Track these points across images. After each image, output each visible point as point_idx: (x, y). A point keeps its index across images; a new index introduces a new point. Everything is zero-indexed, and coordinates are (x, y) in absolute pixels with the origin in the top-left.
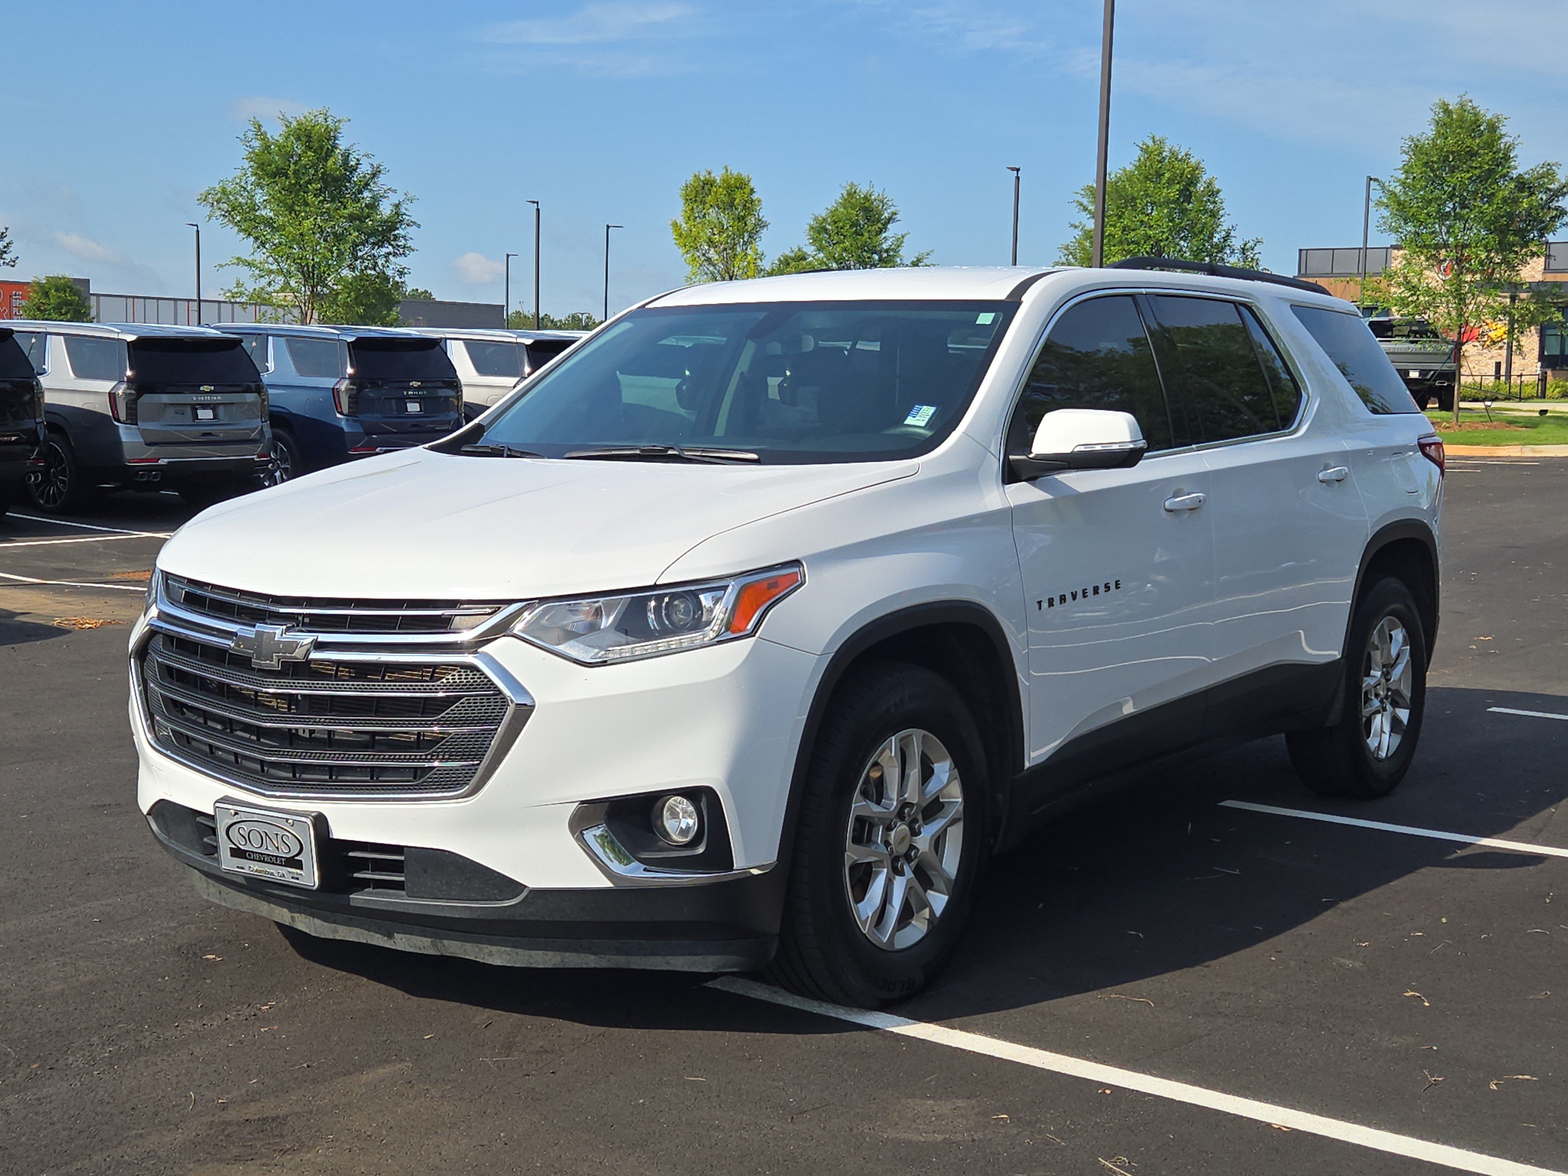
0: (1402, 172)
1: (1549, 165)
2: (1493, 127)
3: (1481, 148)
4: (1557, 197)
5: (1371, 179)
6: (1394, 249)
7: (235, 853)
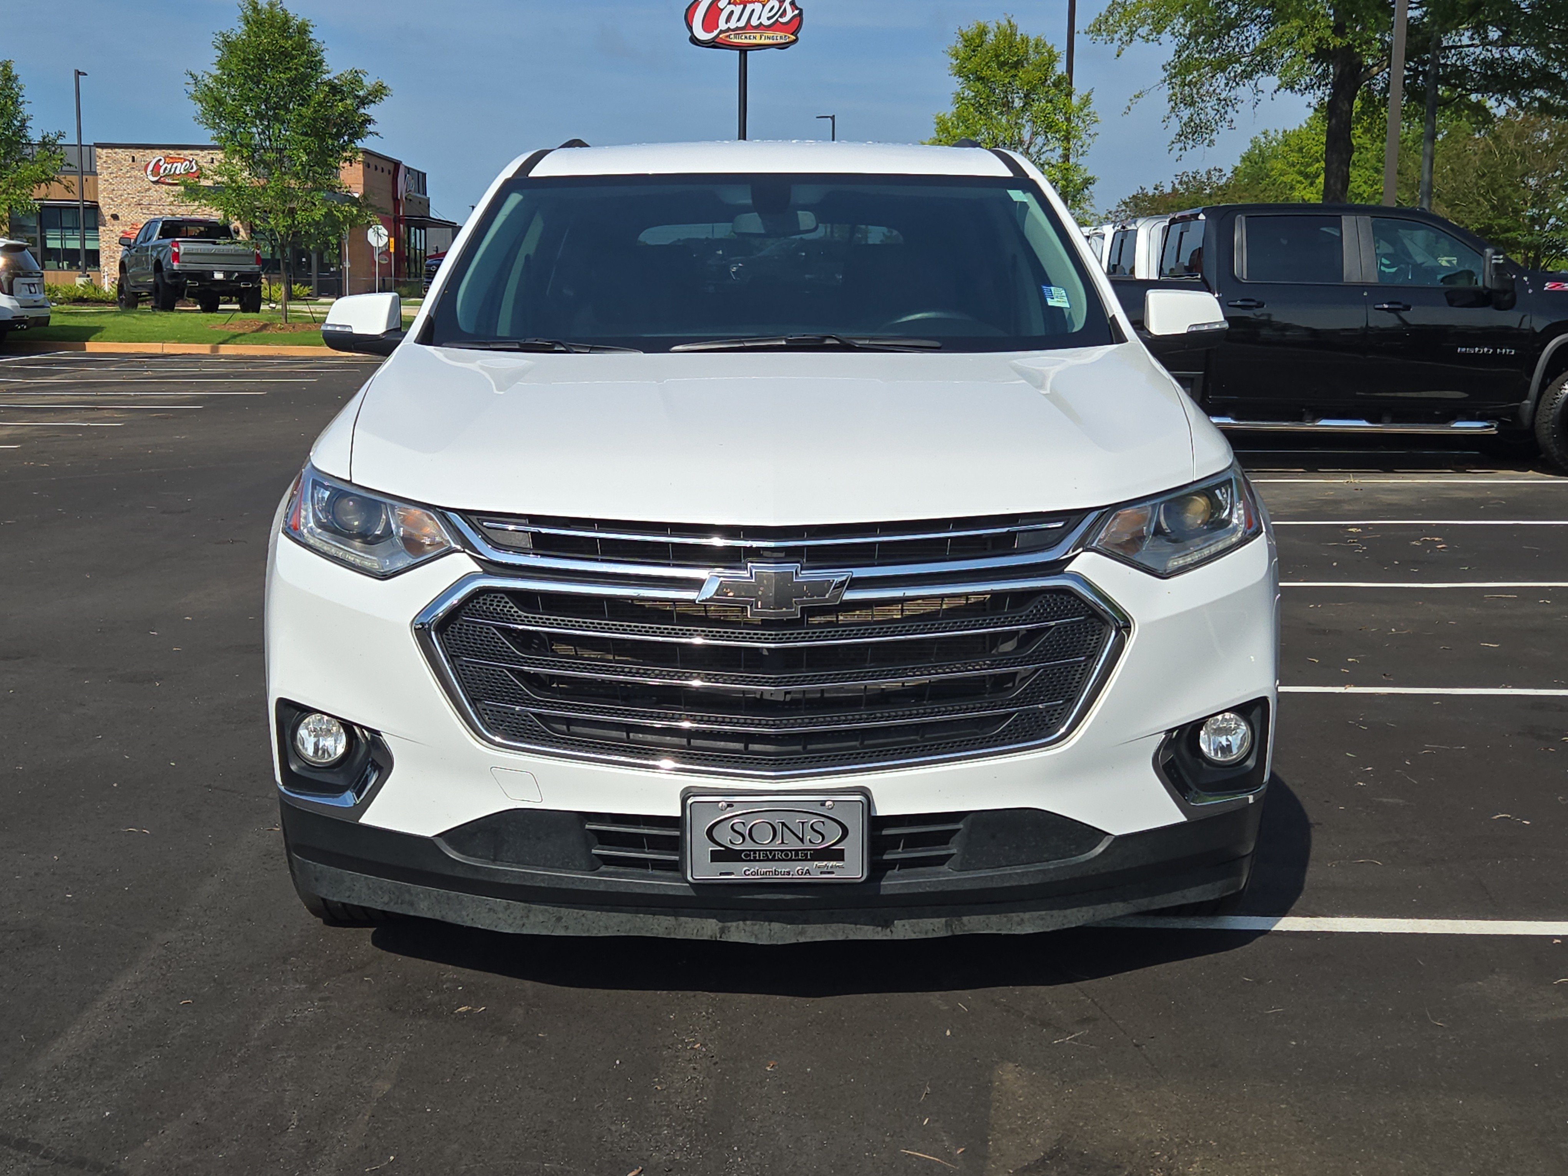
0: (217, 67)
1: (356, 72)
2: (303, 30)
3: (293, 49)
4: (364, 104)
5: (79, 73)
6: (98, 147)
7: (716, 857)
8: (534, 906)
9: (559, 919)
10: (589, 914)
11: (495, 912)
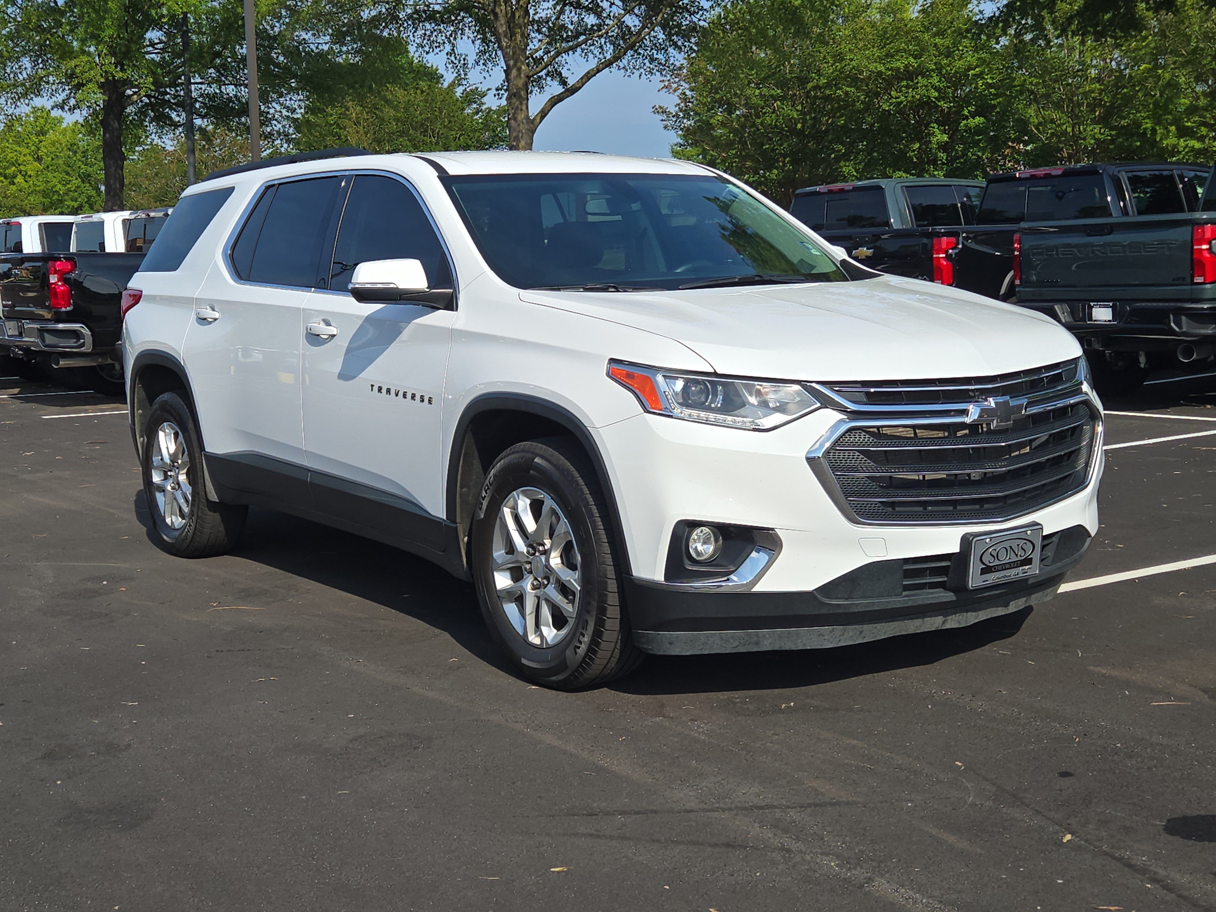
7: (984, 571)
8: (848, 627)
9: (861, 632)
10: (878, 626)
11: (823, 636)
